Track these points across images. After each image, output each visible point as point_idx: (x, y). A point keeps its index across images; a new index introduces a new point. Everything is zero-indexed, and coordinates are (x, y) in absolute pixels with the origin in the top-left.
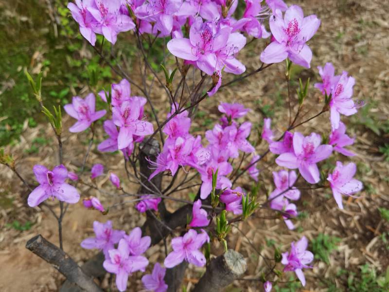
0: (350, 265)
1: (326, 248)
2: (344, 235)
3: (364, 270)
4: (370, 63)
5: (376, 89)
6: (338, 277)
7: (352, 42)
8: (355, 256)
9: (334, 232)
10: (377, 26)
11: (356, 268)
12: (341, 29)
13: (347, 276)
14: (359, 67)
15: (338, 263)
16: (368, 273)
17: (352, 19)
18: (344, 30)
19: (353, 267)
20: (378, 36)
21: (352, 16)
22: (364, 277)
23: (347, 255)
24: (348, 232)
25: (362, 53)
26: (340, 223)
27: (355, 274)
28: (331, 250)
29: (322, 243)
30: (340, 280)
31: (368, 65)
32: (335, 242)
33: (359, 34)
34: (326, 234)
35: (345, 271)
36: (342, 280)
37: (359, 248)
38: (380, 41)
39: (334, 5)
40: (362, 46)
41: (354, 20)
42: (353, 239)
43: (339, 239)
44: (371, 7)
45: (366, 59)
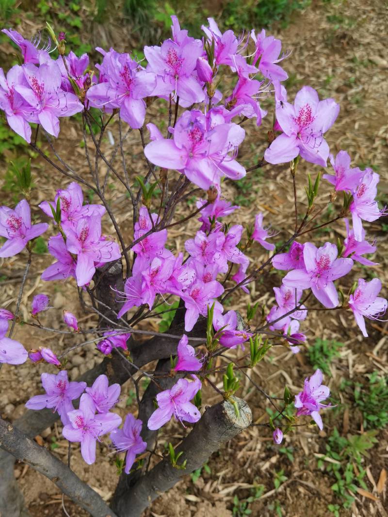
0: (356, 374)
1: (326, 356)
2: (346, 337)
3: (372, 378)
4: (368, 115)
5: (376, 149)
6: (342, 391)
7: (344, 88)
8: (361, 362)
9: (334, 335)
10: (374, 65)
11: (362, 376)
12: (330, 70)
13: (353, 388)
14: (354, 122)
15: (341, 373)
16: (377, 382)
17: (342, 57)
18: (333, 71)
19: (359, 376)
20: (376, 79)
21: (342, 52)
22: (372, 387)
23: (351, 362)
24: (351, 333)
25: (357, 102)
26: (340, 323)
27: (362, 385)
28: (332, 358)
29: (321, 349)
30: (344, 394)
31: (364, 118)
32: (336, 348)
33: (352, 77)
34: (325, 338)
35: (349, 383)
36: (347, 393)
37: (364, 352)
38: (379, 85)
39: (320, 38)
40: (357, 93)
41: (346, 58)
42: (357, 341)
43: (340, 344)
44: (366, 41)
45: (363, 111)
